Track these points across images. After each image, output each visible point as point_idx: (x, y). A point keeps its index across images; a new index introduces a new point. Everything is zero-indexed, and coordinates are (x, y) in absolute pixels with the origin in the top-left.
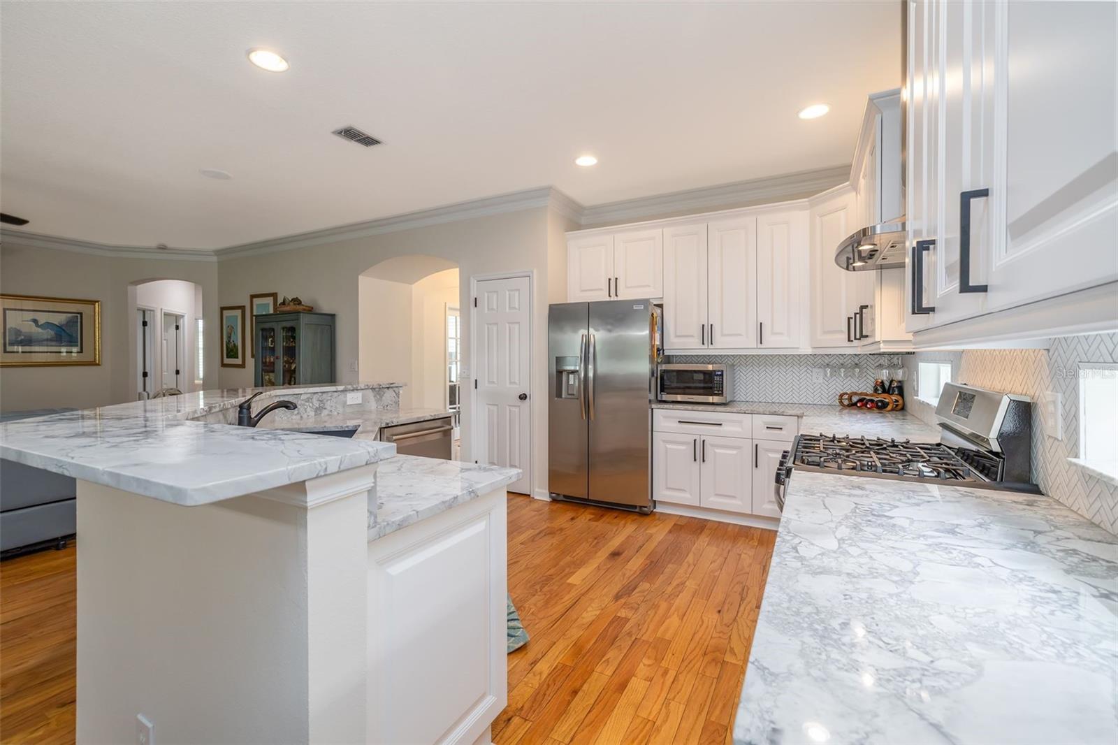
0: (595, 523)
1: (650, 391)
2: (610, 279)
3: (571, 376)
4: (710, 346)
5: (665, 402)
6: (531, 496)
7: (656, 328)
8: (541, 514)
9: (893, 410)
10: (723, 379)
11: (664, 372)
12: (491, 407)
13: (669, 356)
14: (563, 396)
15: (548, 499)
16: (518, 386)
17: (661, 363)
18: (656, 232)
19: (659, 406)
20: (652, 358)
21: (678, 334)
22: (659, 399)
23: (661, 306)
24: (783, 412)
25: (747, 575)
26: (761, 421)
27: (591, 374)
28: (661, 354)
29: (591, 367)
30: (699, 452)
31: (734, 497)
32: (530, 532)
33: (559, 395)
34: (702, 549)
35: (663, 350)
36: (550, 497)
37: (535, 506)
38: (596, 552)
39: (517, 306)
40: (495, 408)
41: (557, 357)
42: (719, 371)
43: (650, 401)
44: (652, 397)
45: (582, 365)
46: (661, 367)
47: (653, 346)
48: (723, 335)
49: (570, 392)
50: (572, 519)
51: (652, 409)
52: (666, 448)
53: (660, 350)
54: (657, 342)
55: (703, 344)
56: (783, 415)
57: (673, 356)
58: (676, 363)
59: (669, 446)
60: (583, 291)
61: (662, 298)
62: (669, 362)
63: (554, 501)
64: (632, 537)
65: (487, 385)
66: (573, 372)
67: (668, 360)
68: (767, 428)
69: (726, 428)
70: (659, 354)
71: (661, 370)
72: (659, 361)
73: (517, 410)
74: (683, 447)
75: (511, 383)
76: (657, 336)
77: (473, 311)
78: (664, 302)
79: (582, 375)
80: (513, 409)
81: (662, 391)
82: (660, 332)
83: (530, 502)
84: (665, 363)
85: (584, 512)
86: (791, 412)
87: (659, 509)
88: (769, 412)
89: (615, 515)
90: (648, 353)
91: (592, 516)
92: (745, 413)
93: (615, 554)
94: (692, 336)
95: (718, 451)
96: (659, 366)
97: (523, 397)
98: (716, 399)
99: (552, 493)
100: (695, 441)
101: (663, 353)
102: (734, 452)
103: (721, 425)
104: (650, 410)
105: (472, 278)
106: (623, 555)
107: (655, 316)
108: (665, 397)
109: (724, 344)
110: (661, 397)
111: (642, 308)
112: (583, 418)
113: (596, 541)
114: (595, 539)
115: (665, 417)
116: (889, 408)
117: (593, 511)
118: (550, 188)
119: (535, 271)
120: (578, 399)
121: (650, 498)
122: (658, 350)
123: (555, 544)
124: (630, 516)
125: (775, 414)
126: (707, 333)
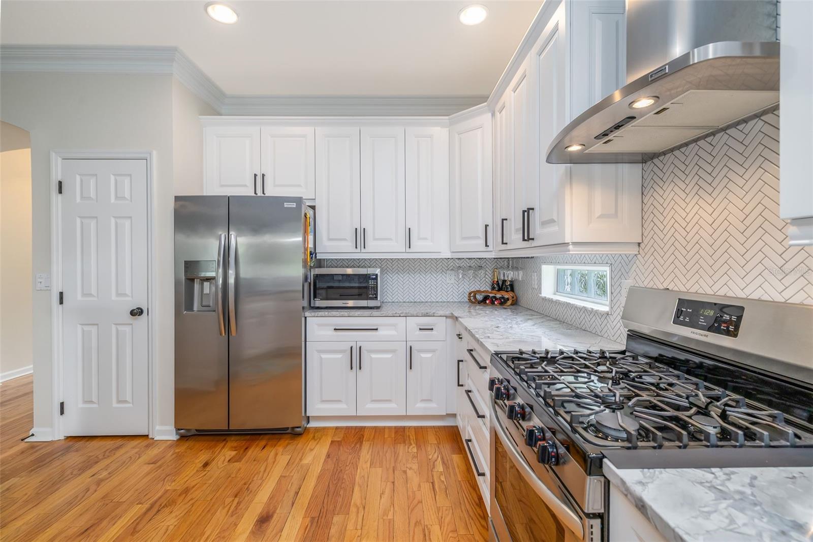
0: (237, 465)
1: (303, 297)
2: (255, 175)
3: (206, 284)
4: (363, 250)
5: (318, 308)
6: (150, 436)
7: (309, 230)
8: (160, 467)
9: (512, 304)
10: (377, 283)
11: (317, 277)
12: (86, 328)
13: (320, 259)
14: (195, 308)
15: (174, 437)
16: (130, 299)
17: (315, 267)
18: (308, 130)
19: (313, 314)
20: (305, 262)
21: (331, 237)
22: (312, 305)
23: (313, 208)
24: (434, 313)
25: (420, 504)
26: (414, 322)
27: (232, 281)
28: (313, 258)
29: (231, 273)
30: (356, 359)
31: (389, 401)
32: (136, 510)
33: (190, 307)
34: (366, 476)
35: (316, 254)
36: (177, 434)
37: (153, 452)
38: (236, 525)
39: (127, 195)
40: (94, 329)
41: (186, 263)
42: (373, 275)
43: (303, 308)
44: (305, 303)
45: (221, 270)
46: (314, 272)
47: (306, 249)
48: (375, 239)
49: (204, 304)
50: (206, 465)
51: (306, 318)
52: (321, 358)
53: (313, 254)
54: (311, 245)
55: (356, 248)
56: (434, 316)
57: (324, 259)
58: (327, 267)
59: (324, 356)
60: (222, 186)
61: (315, 199)
62: (320, 266)
63: (183, 438)
64: (285, 477)
65: (79, 297)
66: (208, 279)
67: (320, 263)
68: (420, 329)
69: (382, 332)
70: (313, 259)
71: (314, 275)
72: (312, 265)
73: (127, 329)
74: (339, 356)
75: (118, 295)
76: (311, 238)
77: (56, 199)
78: (317, 204)
79: (220, 281)
80: (121, 328)
81: (315, 297)
82: (313, 234)
83: (148, 446)
84: (317, 268)
85: (223, 447)
86: (441, 313)
87: (312, 424)
88: (422, 313)
89: (263, 443)
90: (302, 256)
91: (234, 453)
92: (400, 316)
93: (264, 520)
94: (345, 240)
95: (373, 356)
96: (312, 270)
97: (137, 312)
98: (371, 303)
99: (179, 430)
100: (351, 348)
101: (316, 257)
102: (389, 356)
103: (377, 329)
104: (303, 319)
105: (53, 155)
106: (275, 516)
107: (308, 217)
108: (319, 303)
109: (376, 248)
110: (314, 304)
111: (295, 206)
112: (221, 334)
113: (237, 500)
114: (236, 496)
115: (319, 325)
116: (509, 303)
117: (235, 444)
118: (174, 49)
119: (155, 153)
120: (215, 311)
121: (303, 415)
122: (311, 254)
123: (171, 527)
124: (282, 442)
125: (427, 315)
126: (360, 237)
